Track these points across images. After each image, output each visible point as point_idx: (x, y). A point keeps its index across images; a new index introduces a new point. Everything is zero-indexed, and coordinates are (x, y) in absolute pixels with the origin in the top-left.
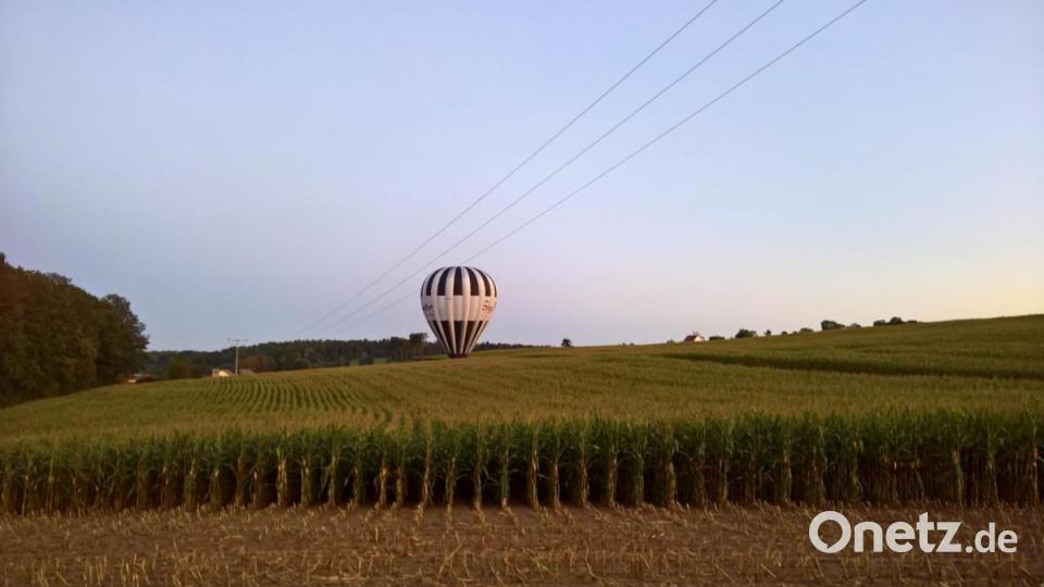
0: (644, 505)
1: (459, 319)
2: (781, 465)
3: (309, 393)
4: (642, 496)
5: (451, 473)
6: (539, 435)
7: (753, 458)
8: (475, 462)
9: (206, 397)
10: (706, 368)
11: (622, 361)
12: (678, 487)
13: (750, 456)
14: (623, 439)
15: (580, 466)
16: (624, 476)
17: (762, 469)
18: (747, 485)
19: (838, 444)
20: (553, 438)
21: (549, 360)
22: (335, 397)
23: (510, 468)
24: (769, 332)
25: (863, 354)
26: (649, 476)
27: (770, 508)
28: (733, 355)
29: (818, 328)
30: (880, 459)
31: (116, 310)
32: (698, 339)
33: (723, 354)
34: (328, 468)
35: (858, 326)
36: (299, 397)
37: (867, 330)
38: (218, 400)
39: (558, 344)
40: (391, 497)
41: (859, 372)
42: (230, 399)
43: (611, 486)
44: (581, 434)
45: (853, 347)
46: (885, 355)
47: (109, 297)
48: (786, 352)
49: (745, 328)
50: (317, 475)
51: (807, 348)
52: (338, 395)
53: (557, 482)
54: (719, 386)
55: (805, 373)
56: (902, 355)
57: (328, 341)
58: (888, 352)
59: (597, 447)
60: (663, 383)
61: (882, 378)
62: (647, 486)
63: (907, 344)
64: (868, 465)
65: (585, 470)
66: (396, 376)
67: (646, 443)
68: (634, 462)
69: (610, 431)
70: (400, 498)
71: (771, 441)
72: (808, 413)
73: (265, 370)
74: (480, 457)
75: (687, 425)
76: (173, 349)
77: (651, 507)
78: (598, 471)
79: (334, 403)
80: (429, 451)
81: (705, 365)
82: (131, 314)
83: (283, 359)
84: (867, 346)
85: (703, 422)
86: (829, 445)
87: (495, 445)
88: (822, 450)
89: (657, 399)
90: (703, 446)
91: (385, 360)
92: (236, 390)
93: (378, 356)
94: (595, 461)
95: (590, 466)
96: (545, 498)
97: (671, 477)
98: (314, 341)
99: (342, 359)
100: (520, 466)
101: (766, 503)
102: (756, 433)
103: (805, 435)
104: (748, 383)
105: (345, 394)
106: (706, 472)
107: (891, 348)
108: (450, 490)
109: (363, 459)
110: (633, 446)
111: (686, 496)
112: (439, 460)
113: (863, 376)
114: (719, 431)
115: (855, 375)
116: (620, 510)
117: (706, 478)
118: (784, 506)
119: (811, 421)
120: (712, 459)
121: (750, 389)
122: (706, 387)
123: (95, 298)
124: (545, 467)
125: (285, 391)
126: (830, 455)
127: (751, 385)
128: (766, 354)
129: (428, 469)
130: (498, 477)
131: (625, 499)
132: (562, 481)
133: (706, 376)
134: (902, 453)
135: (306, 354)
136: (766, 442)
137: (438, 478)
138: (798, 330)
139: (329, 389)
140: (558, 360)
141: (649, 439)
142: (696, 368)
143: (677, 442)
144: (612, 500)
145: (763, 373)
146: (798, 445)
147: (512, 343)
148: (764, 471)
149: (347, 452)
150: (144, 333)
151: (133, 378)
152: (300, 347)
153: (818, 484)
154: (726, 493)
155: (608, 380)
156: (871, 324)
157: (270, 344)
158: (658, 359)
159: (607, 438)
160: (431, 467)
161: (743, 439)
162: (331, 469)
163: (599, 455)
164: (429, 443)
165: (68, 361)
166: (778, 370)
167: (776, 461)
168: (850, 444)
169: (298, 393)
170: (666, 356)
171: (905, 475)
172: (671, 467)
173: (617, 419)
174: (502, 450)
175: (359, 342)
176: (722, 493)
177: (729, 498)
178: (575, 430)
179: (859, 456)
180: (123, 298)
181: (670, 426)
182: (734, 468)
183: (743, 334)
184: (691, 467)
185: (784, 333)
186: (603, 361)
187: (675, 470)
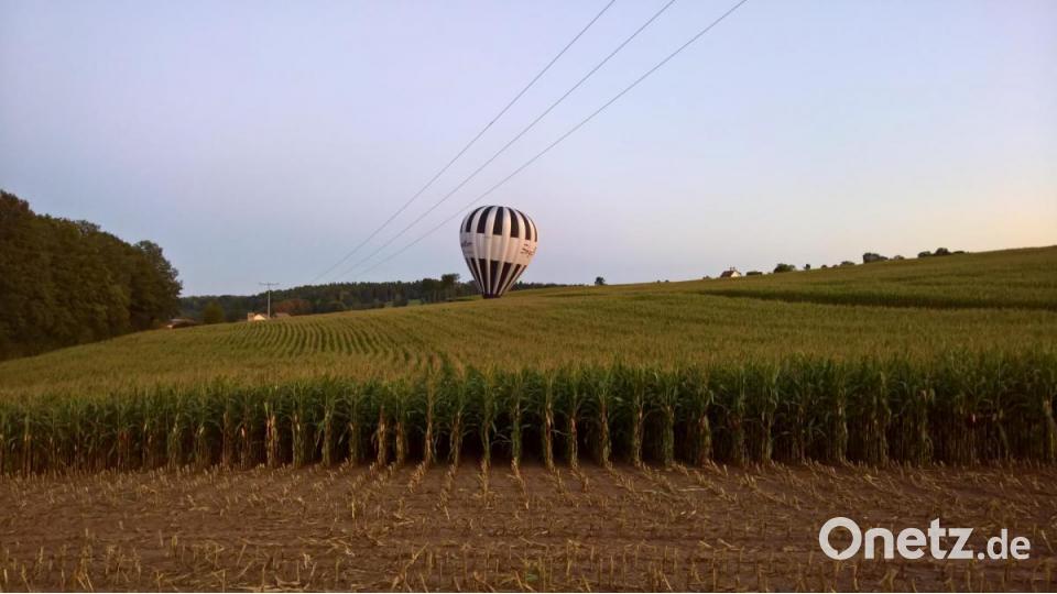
0: (674, 465)
1: (496, 259)
2: (835, 418)
3: (335, 337)
4: (671, 455)
5: (456, 429)
6: (554, 384)
7: (801, 409)
8: (483, 416)
9: (232, 343)
10: (744, 304)
11: (655, 299)
12: (714, 443)
13: (797, 407)
14: (650, 390)
15: (600, 420)
16: (652, 429)
17: (811, 423)
18: (794, 439)
19: (903, 394)
20: (569, 388)
21: (580, 300)
22: (360, 340)
23: (523, 422)
24: (808, 266)
25: (913, 287)
26: (680, 430)
27: (822, 469)
28: (772, 290)
29: (859, 261)
30: (955, 410)
31: (149, 257)
32: (735, 275)
33: (761, 289)
34: (321, 424)
35: (902, 258)
36: (324, 341)
37: (911, 262)
38: (244, 345)
39: (592, 283)
40: (391, 455)
41: (907, 306)
42: (255, 344)
43: (637, 442)
44: (601, 384)
45: (899, 279)
46: (936, 288)
47: (142, 243)
48: (828, 287)
49: (784, 263)
50: (311, 430)
51: (850, 282)
52: (364, 338)
53: (574, 438)
54: (757, 323)
55: (849, 308)
56: (954, 287)
57: (362, 284)
58: (938, 284)
59: (618, 399)
60: (698, 321)
61: (933, 312)
62: (677, 442)
63: (958, 276)
64: (940, 416)
65: (606, 425)
66: (424, 317)
67: (676, 392)
68: (661, 415)
69: (634, 381)
70: (400, 457)
71: (822, 389)
72: (866, 357)
73: (300, 314)
74: (487, 410)
75: (724, 372)
76: (211, 294)
77: (683, 468)
78: (621, 425)
79: (359, 347)
80: (431, 404)
81: (742, 301)
82: (163, 260)
83: (318, 302)
84: (915, 278)
85: (742, 368)
86: (893, 395)
87: (505, 397)
88: (884, 401)
89: (692, 338)
90: (743, 397)
91: (418, 301)
92: (264, 335)
93: (412, 298)
94: (617, 415)
95: (612, 420)
96: (561, 456)
97: (705, 433)
98: (348, 284)
99: (377, 301)
100: (533, 419)
101: (817, 462)
102: (804, 380)
103: (863, 384)
104: (789, 319)
105: (371, 337)
106: (746, 426)
107: (942, 280)
108: (455, 449)
109: (359, 412)
110: (660, 396)
111: (723, 455)
112: (442, 414)
113: (912, 309)
114: (761, 378)
115: (904, 310)
116: (647, 471)
117: (747, 433)
118: (839, 466)
119: (870, 366)
120: (753, 410)
121: (790, 327)
122: (744, 324)
123: (127, 245)
124: (560, 422)
125: (311, 335)
126: (893, 406)
127: (793, 322)
128: (808, 289)
129: (430, 425)
130: (508, 434)
131: (652, 457)
132: (580, 438)
133: (743, 313)
134: (982, 403)
135: (342, 298)
136: (816, 390)
137: (443, 435)
138: (839, 264)
139: (356, 333)
140: (589, 299)
141: (679, 389)
142: (734, 304)
143: (711, 392)
144: (637, 459)
145: (805, 308)
146: (855, 395)
147: (545, 283)
148: (813, 426)
149: (341, 406)
150: (178, 279)
151: (171, 323)
152: (334, 290)
153: (879, 440)
154: (770, 451)
155: (639, 319)
156: (916, 256)
157: (306, 287)
158: (695, 296)
159: (631, 388)
160: (434, 423)
161: (788, 387)
162: (324, 425)
163: (622, 408)
164: (431, 396)
165: (99, 308)
166: (820, 306)
167: (829, 413)
168: (919, 393)
169: (324, 335)
170: (701, 293)
171: (985, 428)
172: (706, 421)
173: (642, 367)
174: (511, 403)
175: (392, 284)
176: (765, 451)
177: (773, 457)
178: (594, 380)
179: (930, 406)
180: (155, 245)
181: (704, 374)
182: (778, 421)
183: (781, 269)
184: (729, 422)
185: (824, 266)
186: (636, 299)
187: (710, 424)
